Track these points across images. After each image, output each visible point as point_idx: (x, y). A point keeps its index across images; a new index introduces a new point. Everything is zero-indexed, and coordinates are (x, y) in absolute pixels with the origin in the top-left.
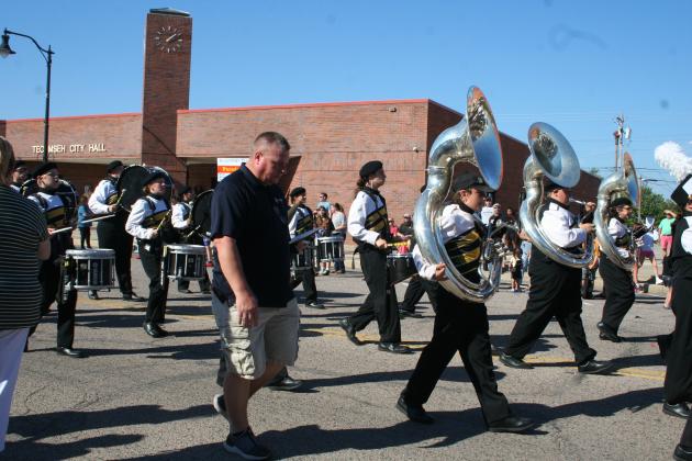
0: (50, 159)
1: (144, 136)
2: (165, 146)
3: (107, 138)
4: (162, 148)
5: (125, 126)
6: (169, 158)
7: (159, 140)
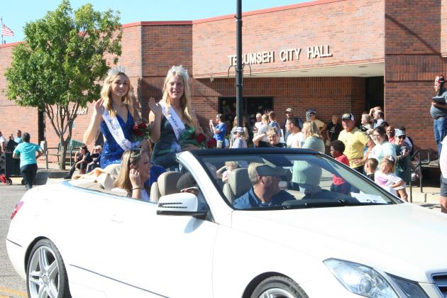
0: (246, 74)
1: (387, 28)
2: (424, 42)
3: (332, 37)
4: (418, 44)
5: (358, 14)
6: (430, 58)
7: (410, 32)
